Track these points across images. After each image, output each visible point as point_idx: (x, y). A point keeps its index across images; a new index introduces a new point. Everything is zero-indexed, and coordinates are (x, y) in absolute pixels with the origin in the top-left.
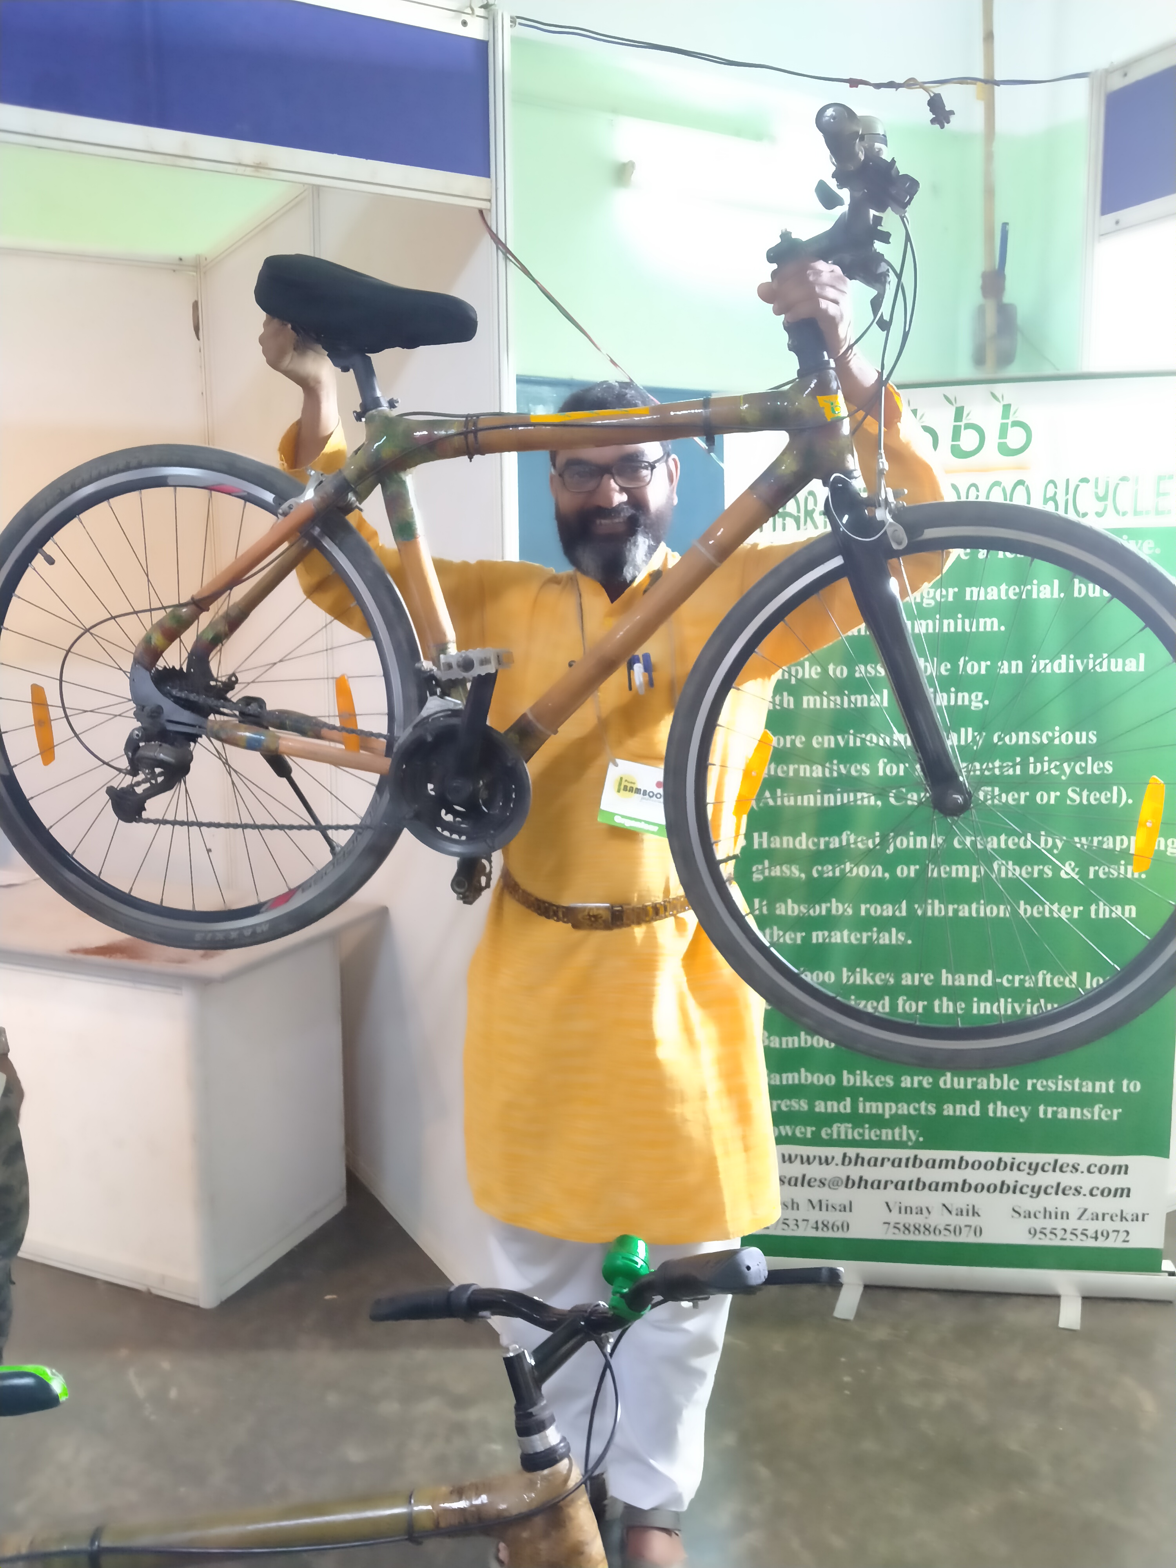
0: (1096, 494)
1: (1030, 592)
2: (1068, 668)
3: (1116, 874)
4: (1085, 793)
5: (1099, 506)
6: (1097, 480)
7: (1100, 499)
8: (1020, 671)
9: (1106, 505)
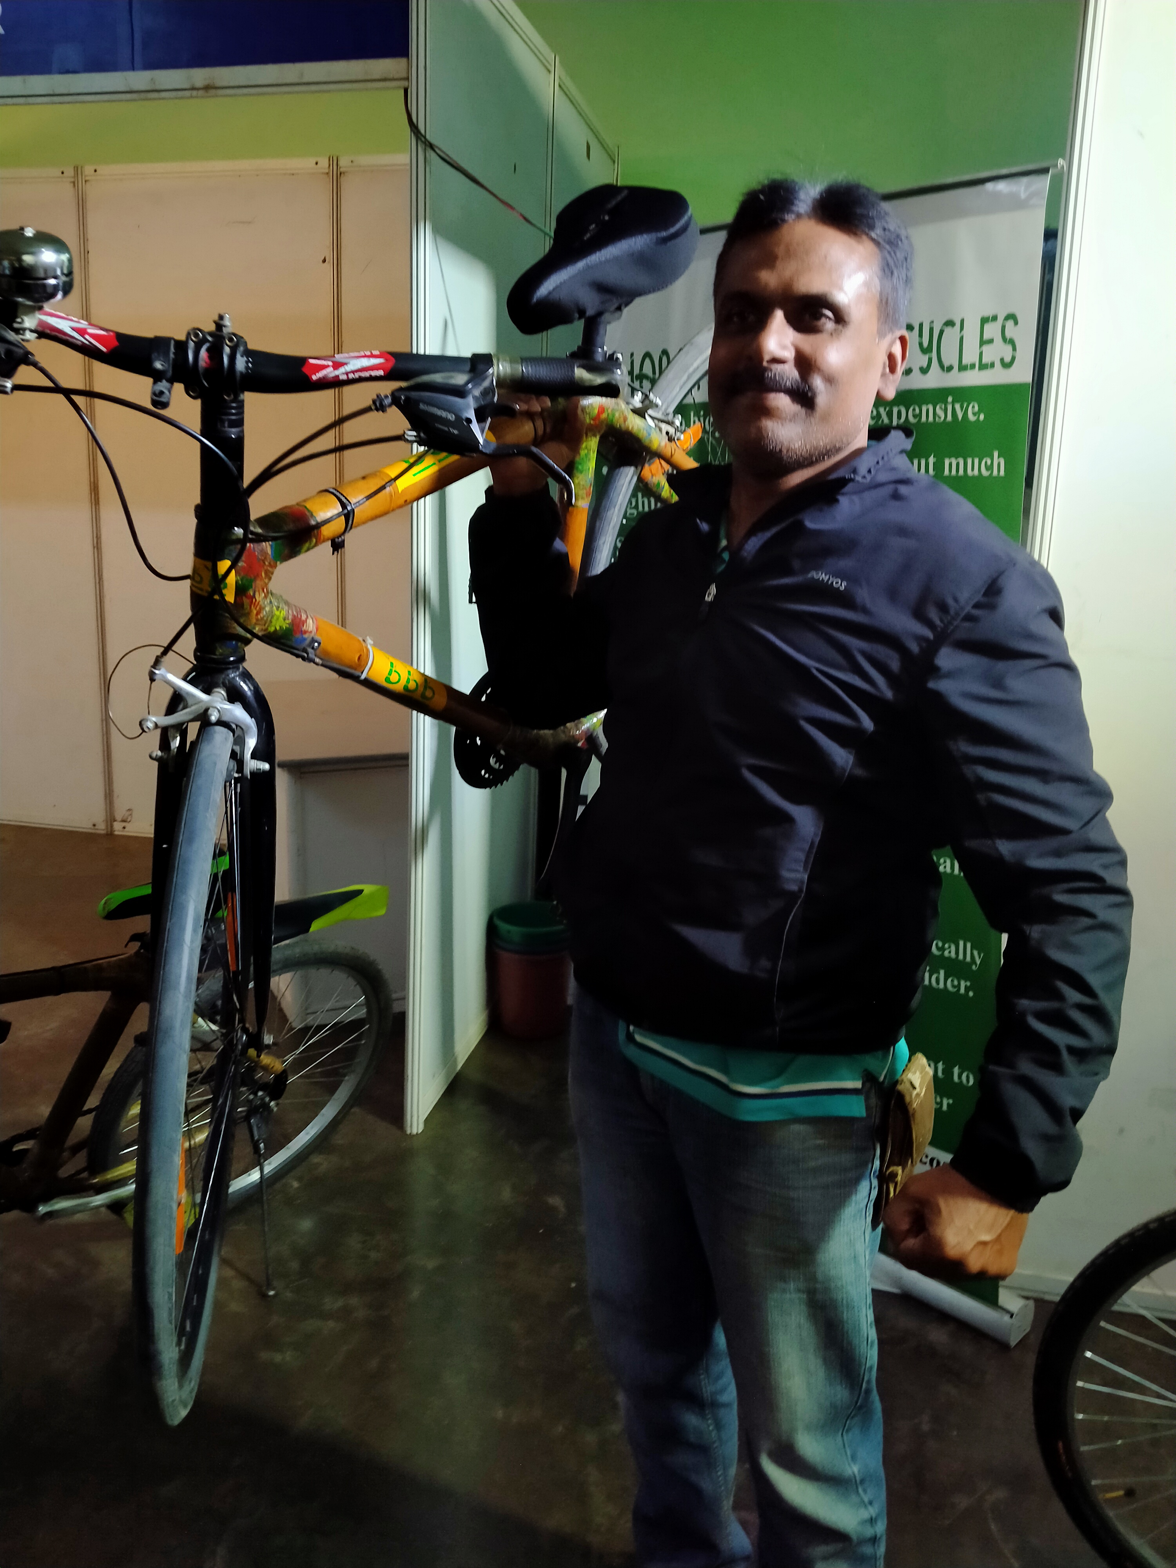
0: (921, 344)
5: (923, 360)
6: (921, 325)
7: (926, 351)
9: (930, 360)
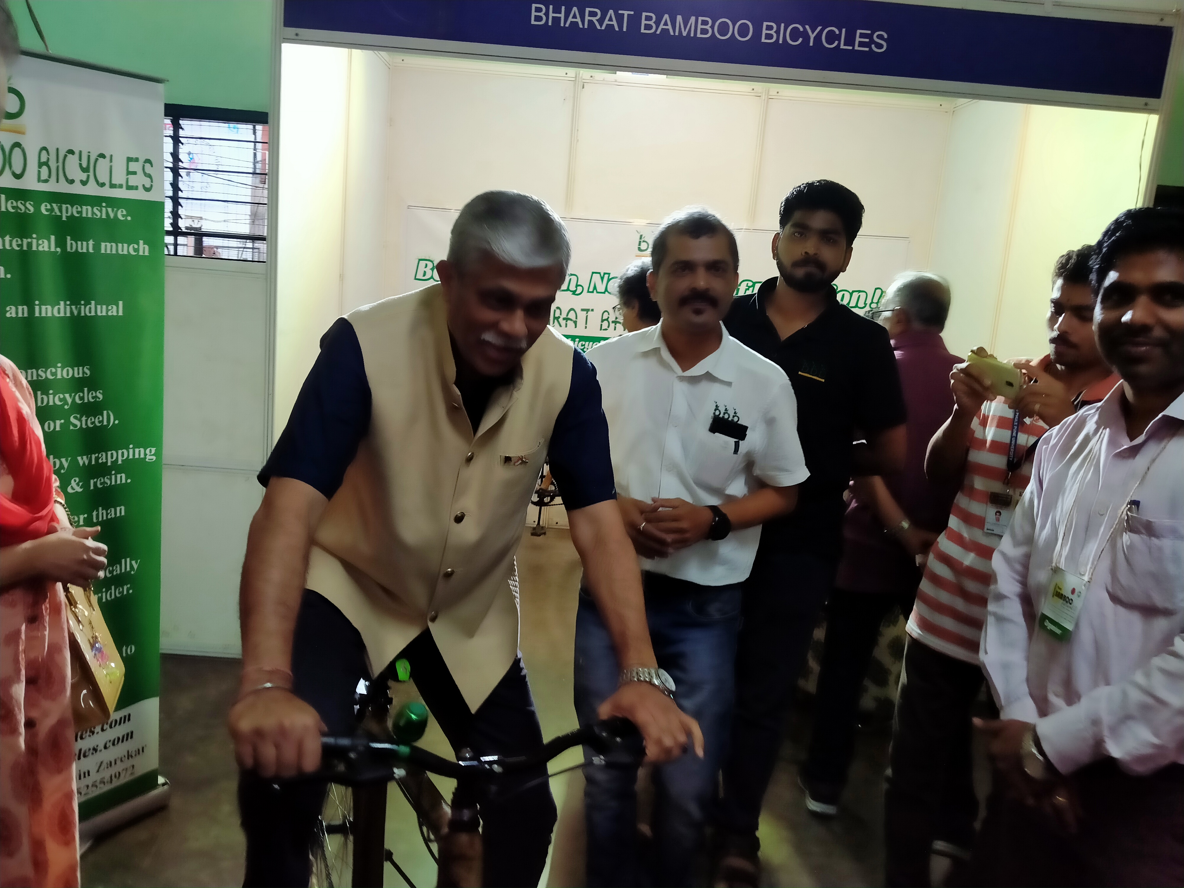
0: (81, 165)
1: (30, 245)
2: (65, 313)
3: (109, 482)
4: (84, 419)
5: (84, 177)
7: (85, 170)
8: (26, 315)
9: (88, 176)
